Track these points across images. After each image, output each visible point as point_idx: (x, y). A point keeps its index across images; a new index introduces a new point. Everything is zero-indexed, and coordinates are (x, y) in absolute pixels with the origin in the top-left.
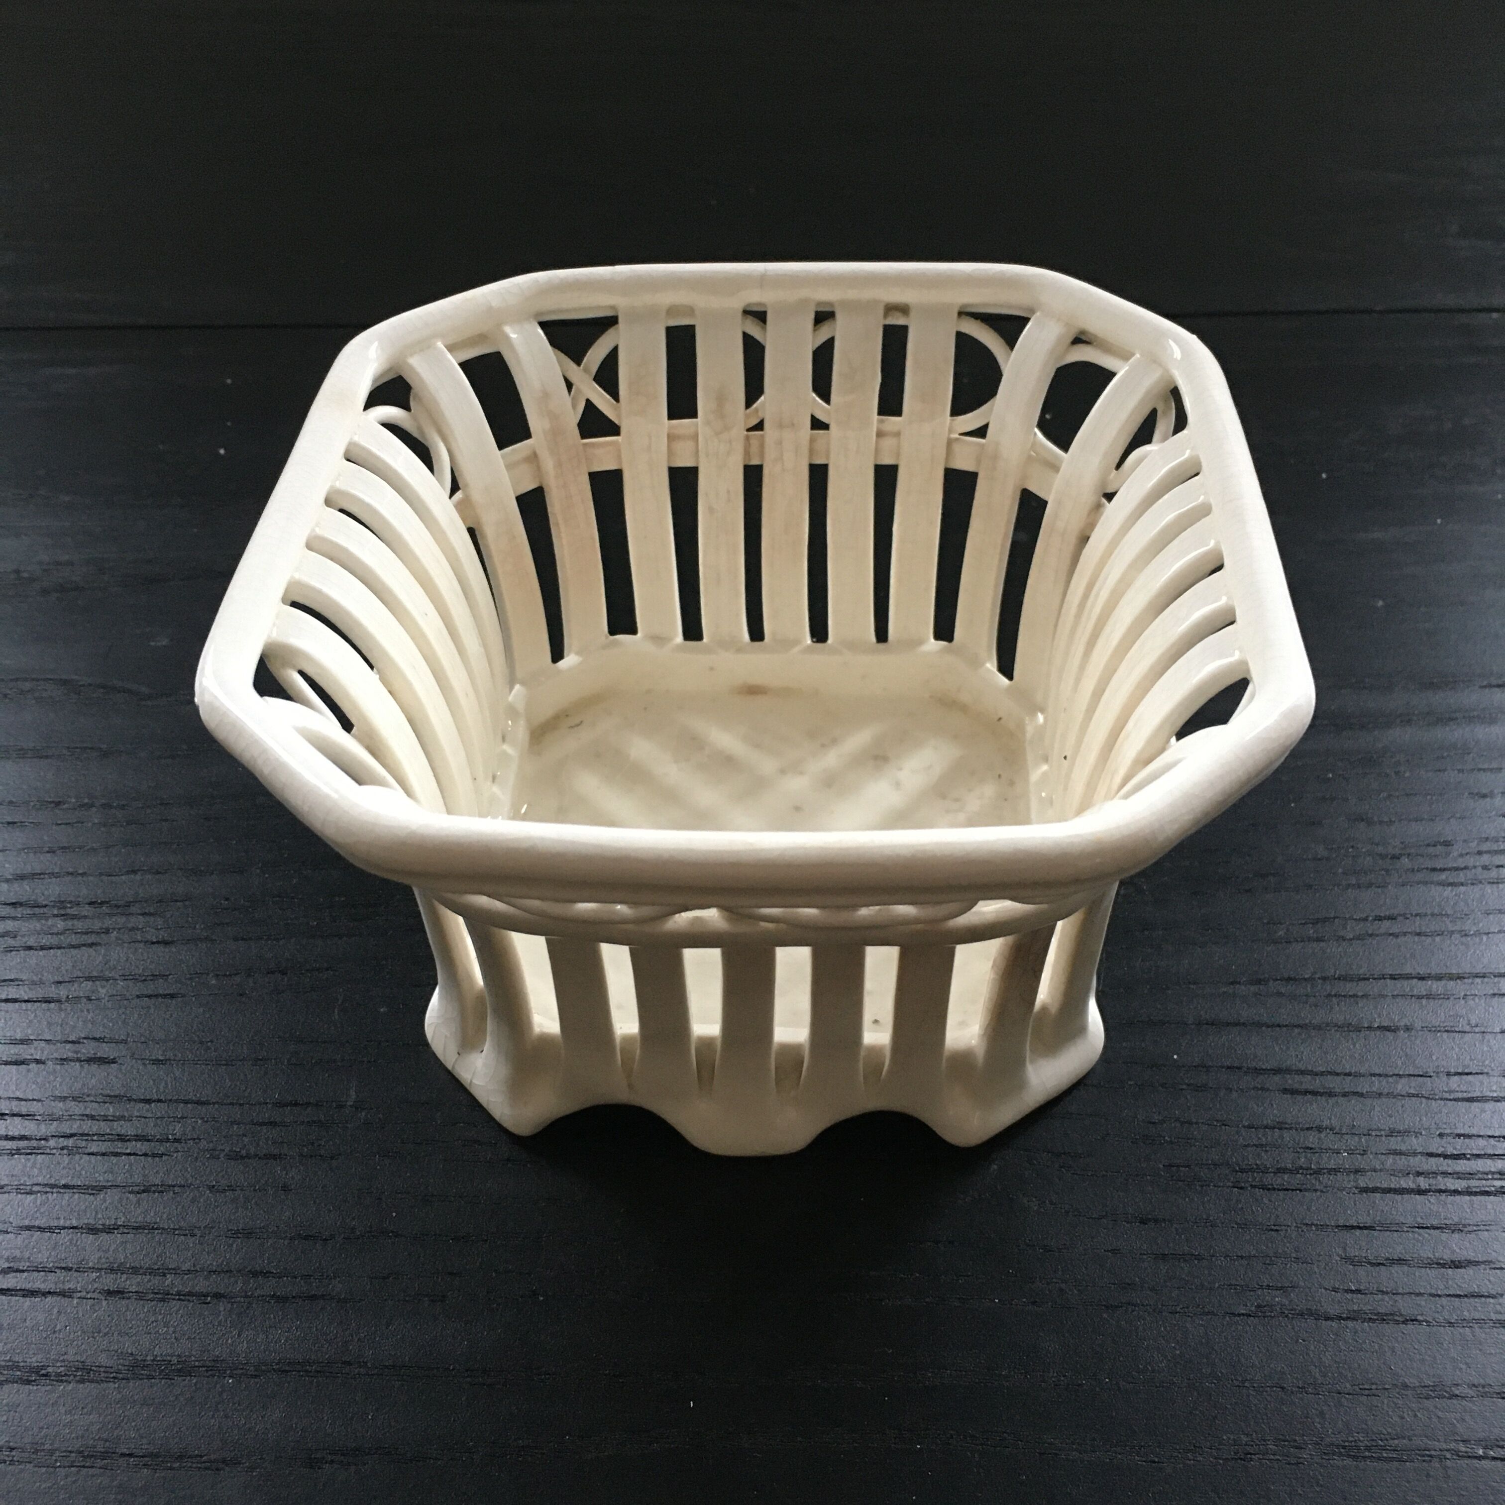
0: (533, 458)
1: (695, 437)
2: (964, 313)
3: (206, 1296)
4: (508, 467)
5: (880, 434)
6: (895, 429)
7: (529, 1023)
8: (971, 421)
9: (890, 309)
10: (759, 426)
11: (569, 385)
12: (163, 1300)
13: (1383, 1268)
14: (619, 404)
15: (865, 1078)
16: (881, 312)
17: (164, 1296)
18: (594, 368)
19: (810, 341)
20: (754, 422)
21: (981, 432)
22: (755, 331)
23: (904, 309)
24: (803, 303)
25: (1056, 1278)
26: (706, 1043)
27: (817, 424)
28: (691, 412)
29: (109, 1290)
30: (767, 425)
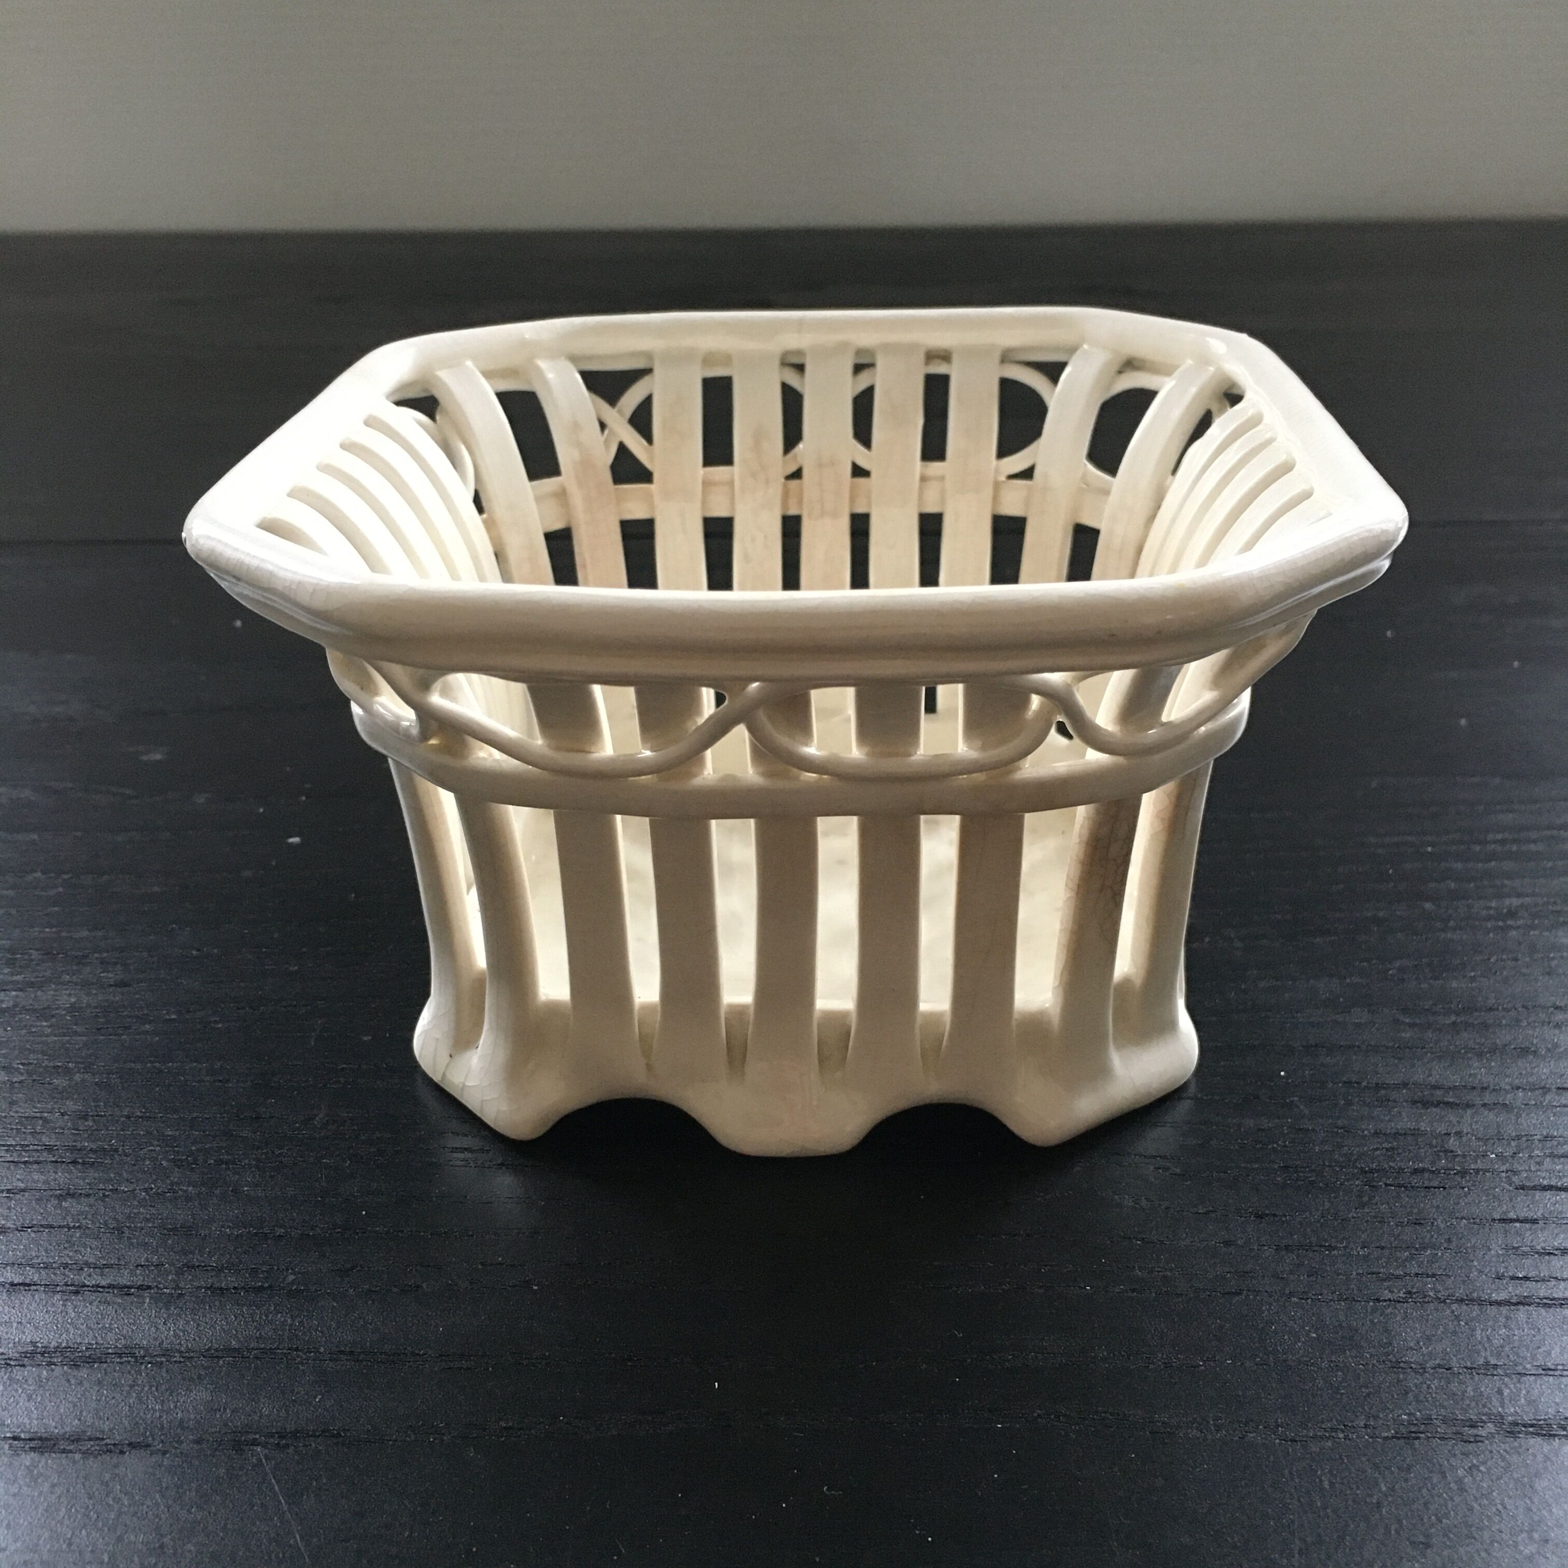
0: (562, 495)
1: (731, 483)
2: (1006, 357)
3: (129, 1287)
4: (539, 499)
5: (923, 479)
6: (939, 473)
7: (535, 993)
8: (1017, 462)
9: (932, 356)
10: (797, 475)
11: (603, 426)
12: (77, 1293)
13: (1552, 1257)
14: (652, 447)
15: (923, 1056)
16: (922, 357)
17: (78, 1290)
18: (629, 412)
19: (849, 388)
20: (793, 468)
21: (1028, 474)
22: (793, 380)
23: (945, 356)
24: (842, 347)
25: (1159, 1267)
26: (738, 1012)
27: (859, 472)
28: (728, 460)
29: (13, 1282)
30: (805, 472)
